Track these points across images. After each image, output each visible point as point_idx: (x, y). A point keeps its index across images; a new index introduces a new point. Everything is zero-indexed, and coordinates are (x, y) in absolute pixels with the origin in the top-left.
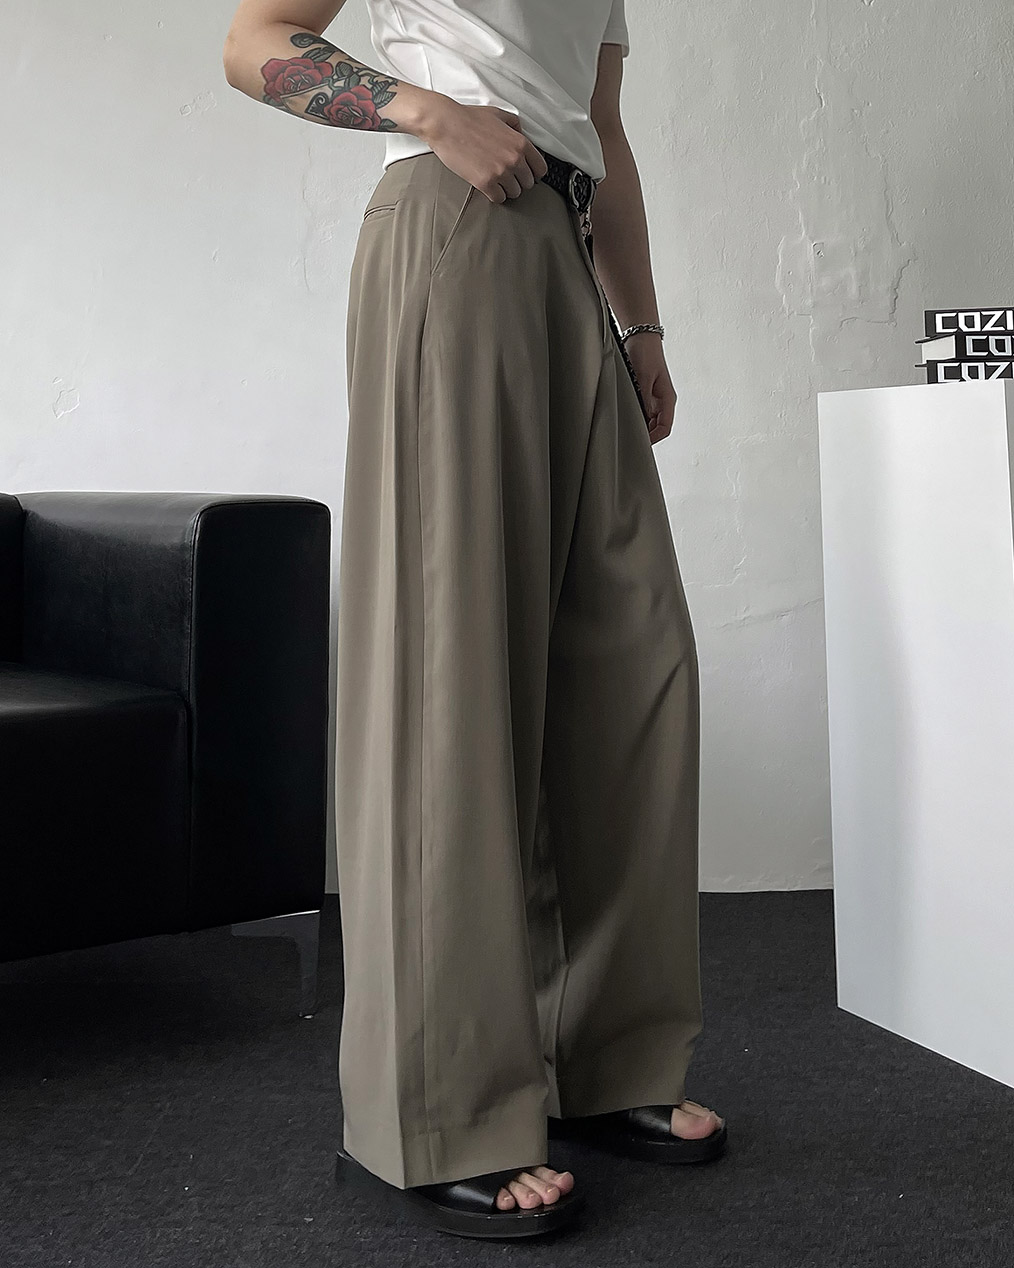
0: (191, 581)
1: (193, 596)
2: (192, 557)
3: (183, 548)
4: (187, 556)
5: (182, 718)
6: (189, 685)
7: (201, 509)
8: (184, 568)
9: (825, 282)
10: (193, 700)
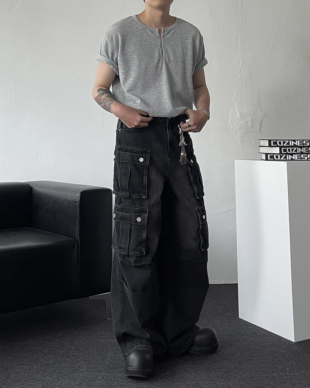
0: (78, 210)
1: (78, 214)
2: (78, 204)
3: (76, 202)
4: (77, 204)
5: (76, 246)
6: (77, 237)
7: (80, 192)
8: (76, 207)
9: (242, 122)
10: (79, 241)
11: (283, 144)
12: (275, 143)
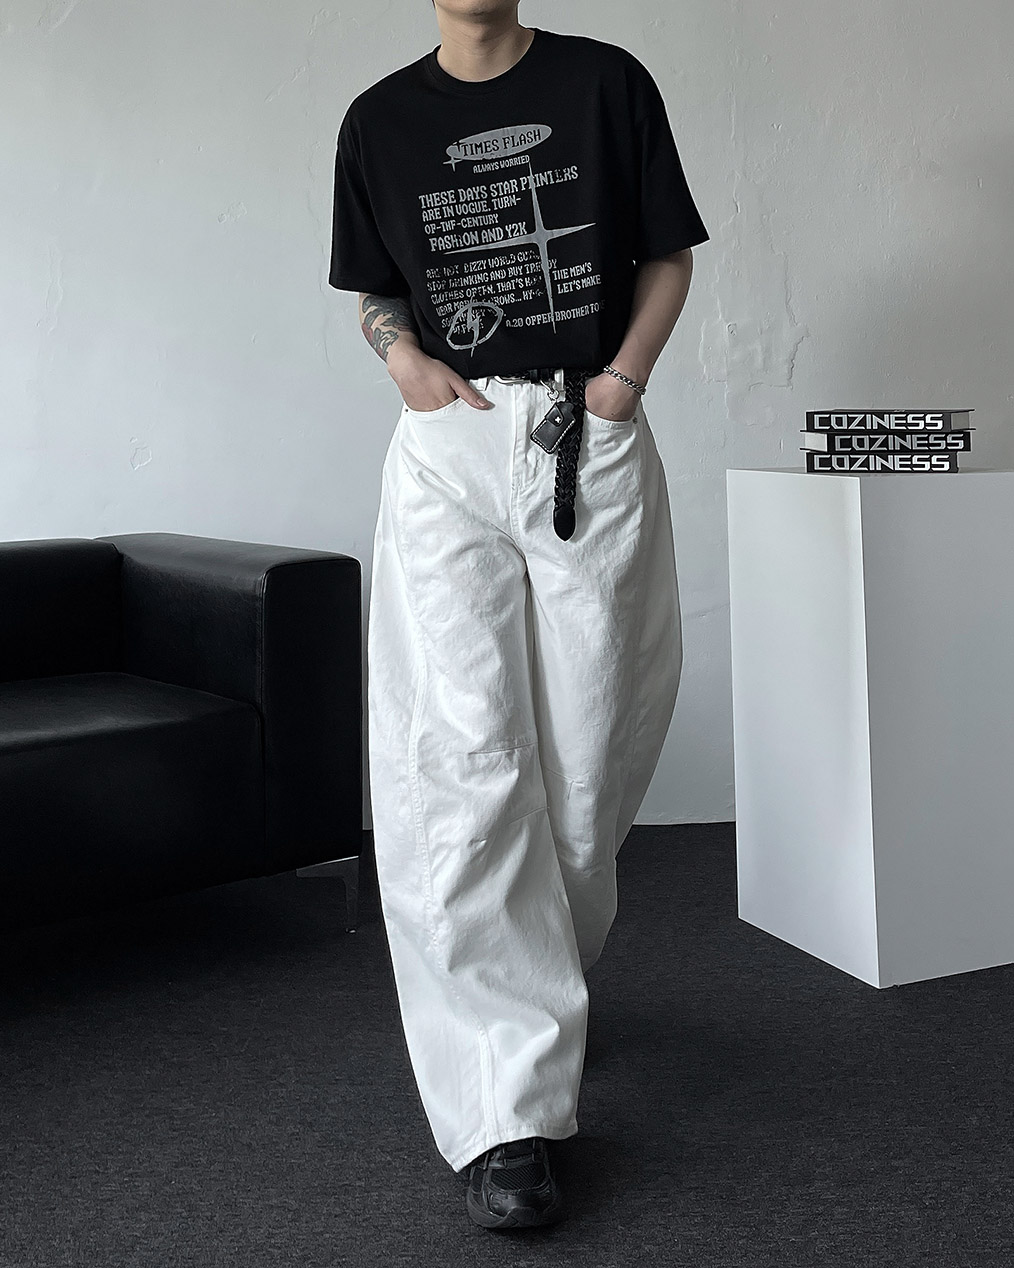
0: (261, 623)
1: (261, 633)
2: (260, 605)
3: (254, 598)
4: (257, 605)
5: (257, 723)
6: (261, 697)
7: (266, 569)
9: (737, 355)
10: (264, 710)
11: (848, 426)
12: (823, 422)
